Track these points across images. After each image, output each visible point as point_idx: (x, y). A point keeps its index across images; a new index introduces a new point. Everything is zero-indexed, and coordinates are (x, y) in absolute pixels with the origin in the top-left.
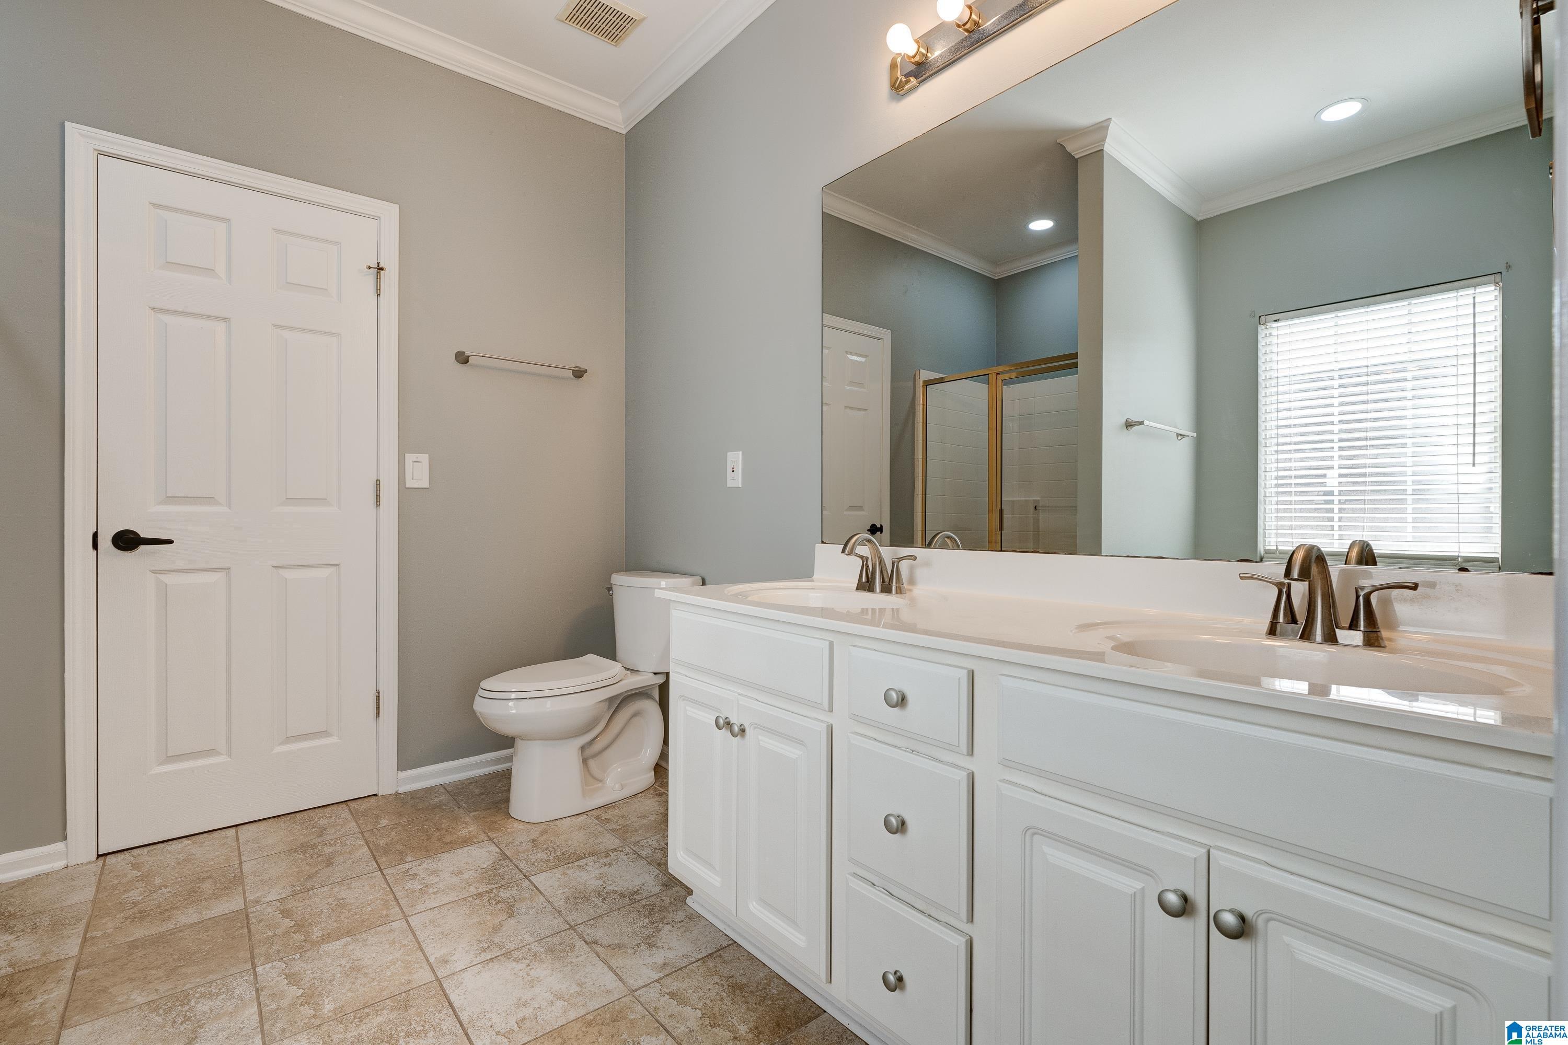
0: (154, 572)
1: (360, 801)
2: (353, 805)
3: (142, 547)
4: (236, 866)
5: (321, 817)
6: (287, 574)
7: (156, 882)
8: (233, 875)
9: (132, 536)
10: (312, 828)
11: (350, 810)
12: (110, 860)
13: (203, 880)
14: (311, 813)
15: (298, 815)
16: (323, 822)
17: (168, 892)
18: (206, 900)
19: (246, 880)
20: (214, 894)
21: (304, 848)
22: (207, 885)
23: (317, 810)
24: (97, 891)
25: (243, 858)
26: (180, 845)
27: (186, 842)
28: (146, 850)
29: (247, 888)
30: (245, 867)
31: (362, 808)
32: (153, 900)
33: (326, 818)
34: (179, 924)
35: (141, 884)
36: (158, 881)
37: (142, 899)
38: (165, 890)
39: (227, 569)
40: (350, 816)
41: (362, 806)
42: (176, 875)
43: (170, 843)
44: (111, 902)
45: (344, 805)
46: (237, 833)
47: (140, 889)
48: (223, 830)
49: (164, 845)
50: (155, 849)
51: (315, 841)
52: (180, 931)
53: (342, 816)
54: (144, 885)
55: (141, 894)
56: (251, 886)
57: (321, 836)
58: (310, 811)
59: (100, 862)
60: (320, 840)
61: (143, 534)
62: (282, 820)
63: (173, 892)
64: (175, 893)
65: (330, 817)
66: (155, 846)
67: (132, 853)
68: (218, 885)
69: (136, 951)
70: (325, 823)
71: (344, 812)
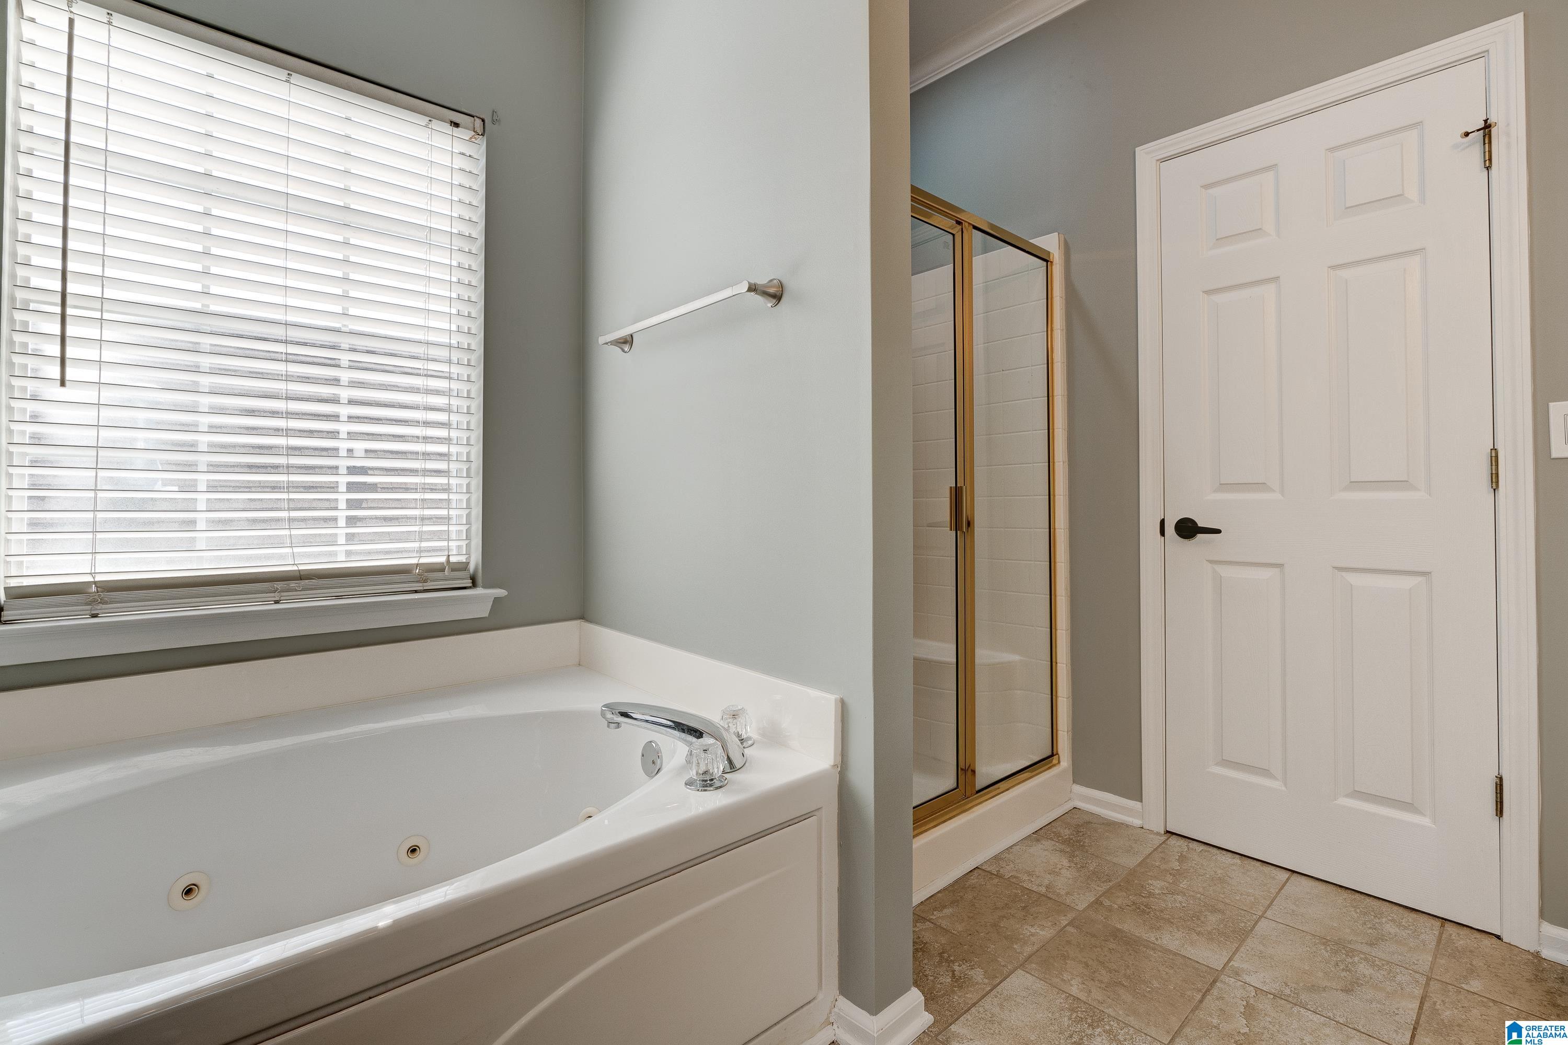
0: (1211, 562)
1: (1467, 931)
2: (1449, 928)
3: (1199, 536)
4: (1255, 916)
5: (1393, 920)
6: (1354, 579)
7: (1181, 885)
8: (1243, 925)
9: (1190, 525)
10: (1370, 928)
11: (1441, 934)
12: (1173, 841)
13: (1214, 910)
14: (1385, 907)
15: (1368, 900)
16: (1390, 928)
17: (1181, 902)
18: (1198, 934)
19: (1249, 940)
20: (1210, 933)
21: (1339, 946)
22: (1213, 919)
23: (1396, 908)
24: (1140, 864)
25: (1269, 914)
26: (1230, 860)
27: (1237, 860)
28: (1202, 847)
29: (1242, 949)
30: (1263, 924)
31: (1461, 942)
32: (1164, 901)
33: (1400, 925)
34: (1159, 942)
35: (1170, 879)
36: (1184, 884)
37: (1159, 894)
38: (1179, 898)
39: (1280, 566)
40: (1434, 943)
41: (1462, 940)
42: (1201, 890)
43: (1224, 852)
44: (1138, 880)
45: (1438, 923)
46: (1288, 879)
47: (1165, 883)
48: (1278, 869)
49: (1218, 851)
50: (1209, 851)
51: (1358, 947)
52: (1153, 949)
53: (1423, 937)
54: (1171, 881)
55: (1162, 888)
56: (1248, 950)
57: (1371, 945)
58: (1387, 904)
59: (1164, 838)
60: (1366, 949)
61: (1201, 524)
62: (1345, 894)
63: (1183, 905)
64: (1184, 907)
65: (1406, 928)
66: (1211, 849)
67: (1190, 844)
68: (1222, 926)
69: (1112, 940)
70: (1392, 931)
71: (1430, 932)
